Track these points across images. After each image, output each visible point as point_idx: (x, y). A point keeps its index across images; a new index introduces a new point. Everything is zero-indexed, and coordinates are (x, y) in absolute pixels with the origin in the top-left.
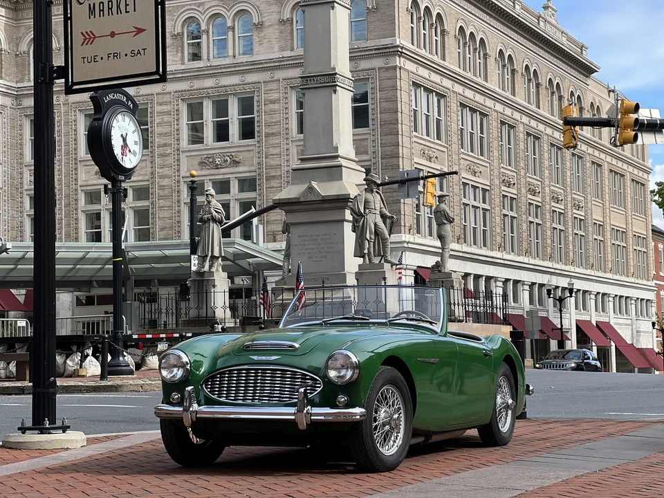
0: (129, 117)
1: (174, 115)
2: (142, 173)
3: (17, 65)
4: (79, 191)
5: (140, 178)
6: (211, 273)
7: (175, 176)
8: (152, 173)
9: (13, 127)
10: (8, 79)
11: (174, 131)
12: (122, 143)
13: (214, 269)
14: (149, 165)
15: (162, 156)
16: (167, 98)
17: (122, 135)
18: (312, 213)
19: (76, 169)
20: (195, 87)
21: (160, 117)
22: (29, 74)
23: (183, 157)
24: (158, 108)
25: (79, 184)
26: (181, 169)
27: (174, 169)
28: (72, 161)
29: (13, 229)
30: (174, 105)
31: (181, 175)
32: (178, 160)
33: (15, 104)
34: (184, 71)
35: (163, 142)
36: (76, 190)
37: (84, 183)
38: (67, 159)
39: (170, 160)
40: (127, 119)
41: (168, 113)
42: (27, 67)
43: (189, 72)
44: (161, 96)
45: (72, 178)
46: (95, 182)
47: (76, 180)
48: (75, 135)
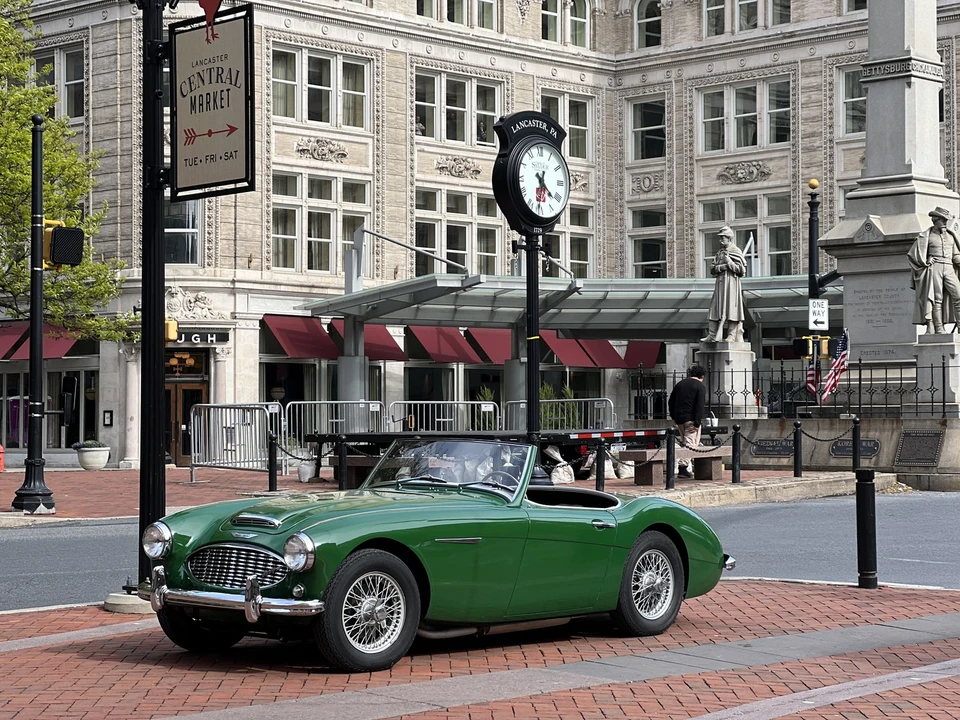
0: (548, 149)
1: (825, 91)
2: (782, 175)
3: (617, 30)
4: (696, 203)
5: (778, 183)
6: (725, 344)
7: (826, 179)
8: (794, 175)
9: (610, 116)
10: (603, 50)
11: (825, 114)
12: (538, 185)
13: (730, 339)
14: (790, 163)
15: (808, 150)
16: (816, 66)
17: (537, 175)
18: (871, 259)
19: (691, 172)
20: (856, 49)
21: (806, 95)
22: (632, 41)
23: (838, 151)
24: (803, 82)
25: (696, 193)
26: (836, 168)
27: (826, 169)
28: (686, 160)
29: (610, 255)
30: (825, 76)
31: (836, 177)
32: (831, 156)
33: (613, 84)
34: (841, 26)
35: (809, 130)
36: (692, 201)
37: (703, 192)
38: (681, 158)
39: (820, 156)
40: (546, 153)
41: (818, 88)
42: (629, 32)
43: (848, 27)
44: (808, 64)
45: (686, 184)
46: (717, 190)
47: (692, 187)
48: (691, 123)
